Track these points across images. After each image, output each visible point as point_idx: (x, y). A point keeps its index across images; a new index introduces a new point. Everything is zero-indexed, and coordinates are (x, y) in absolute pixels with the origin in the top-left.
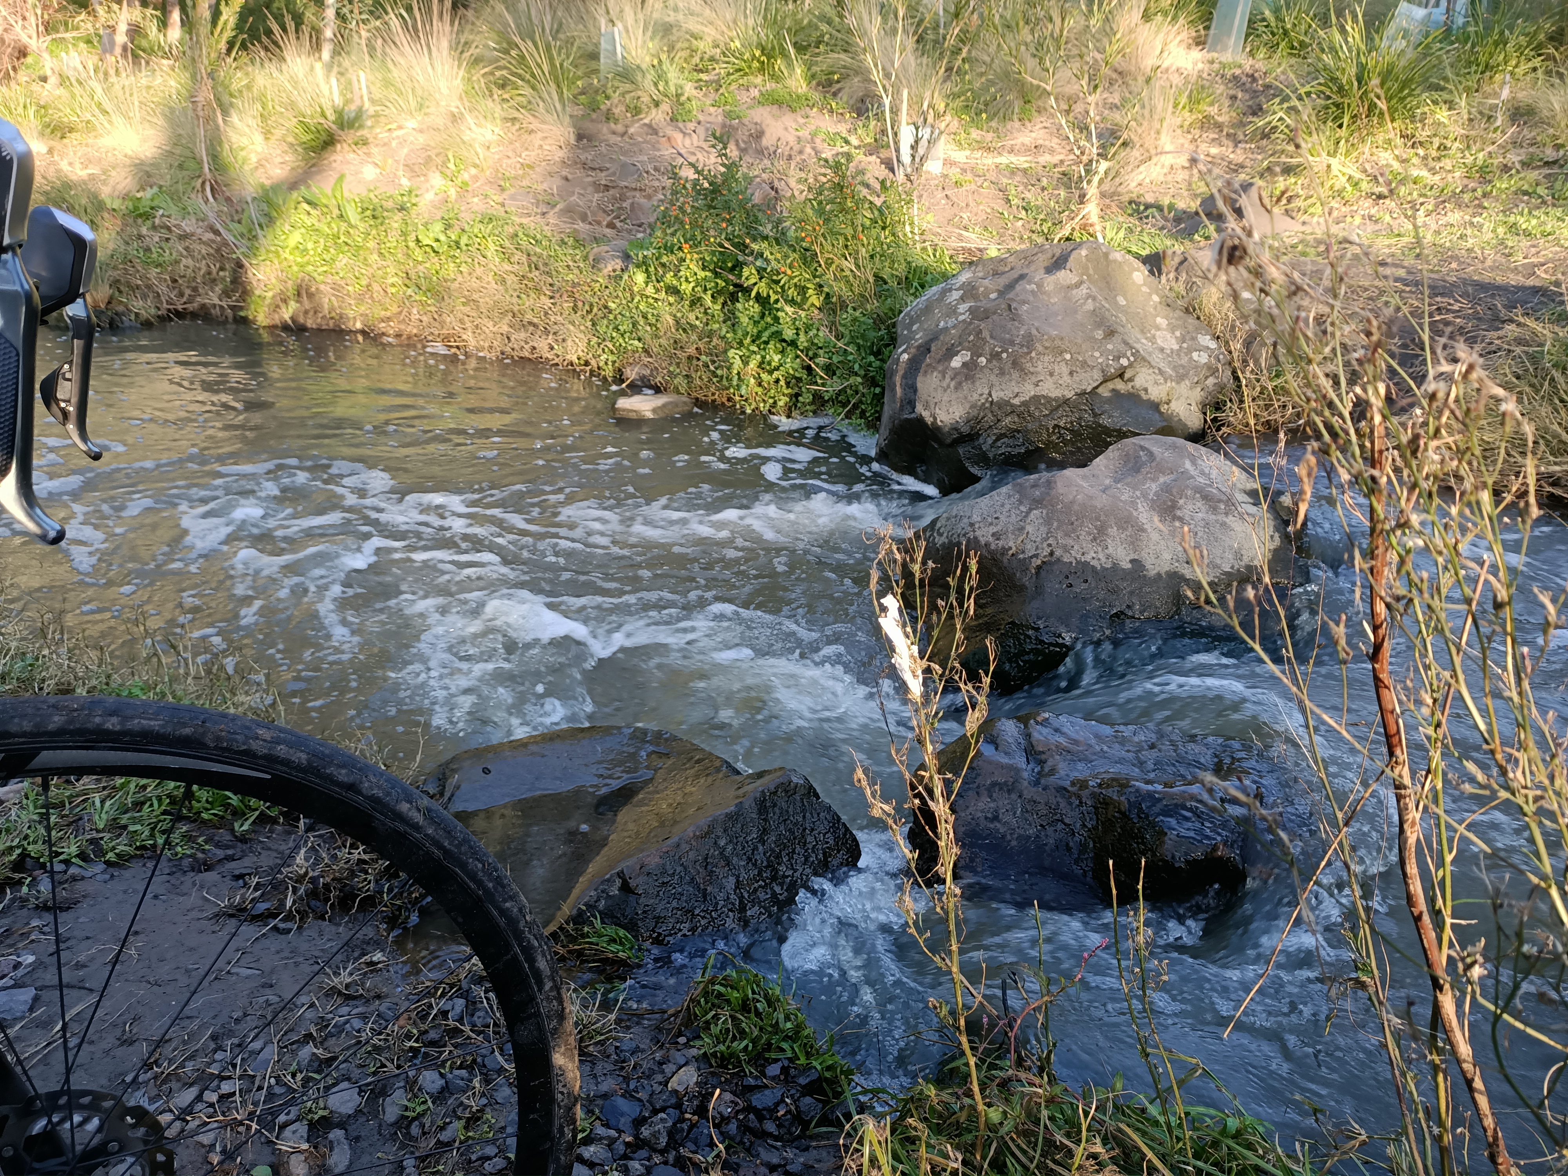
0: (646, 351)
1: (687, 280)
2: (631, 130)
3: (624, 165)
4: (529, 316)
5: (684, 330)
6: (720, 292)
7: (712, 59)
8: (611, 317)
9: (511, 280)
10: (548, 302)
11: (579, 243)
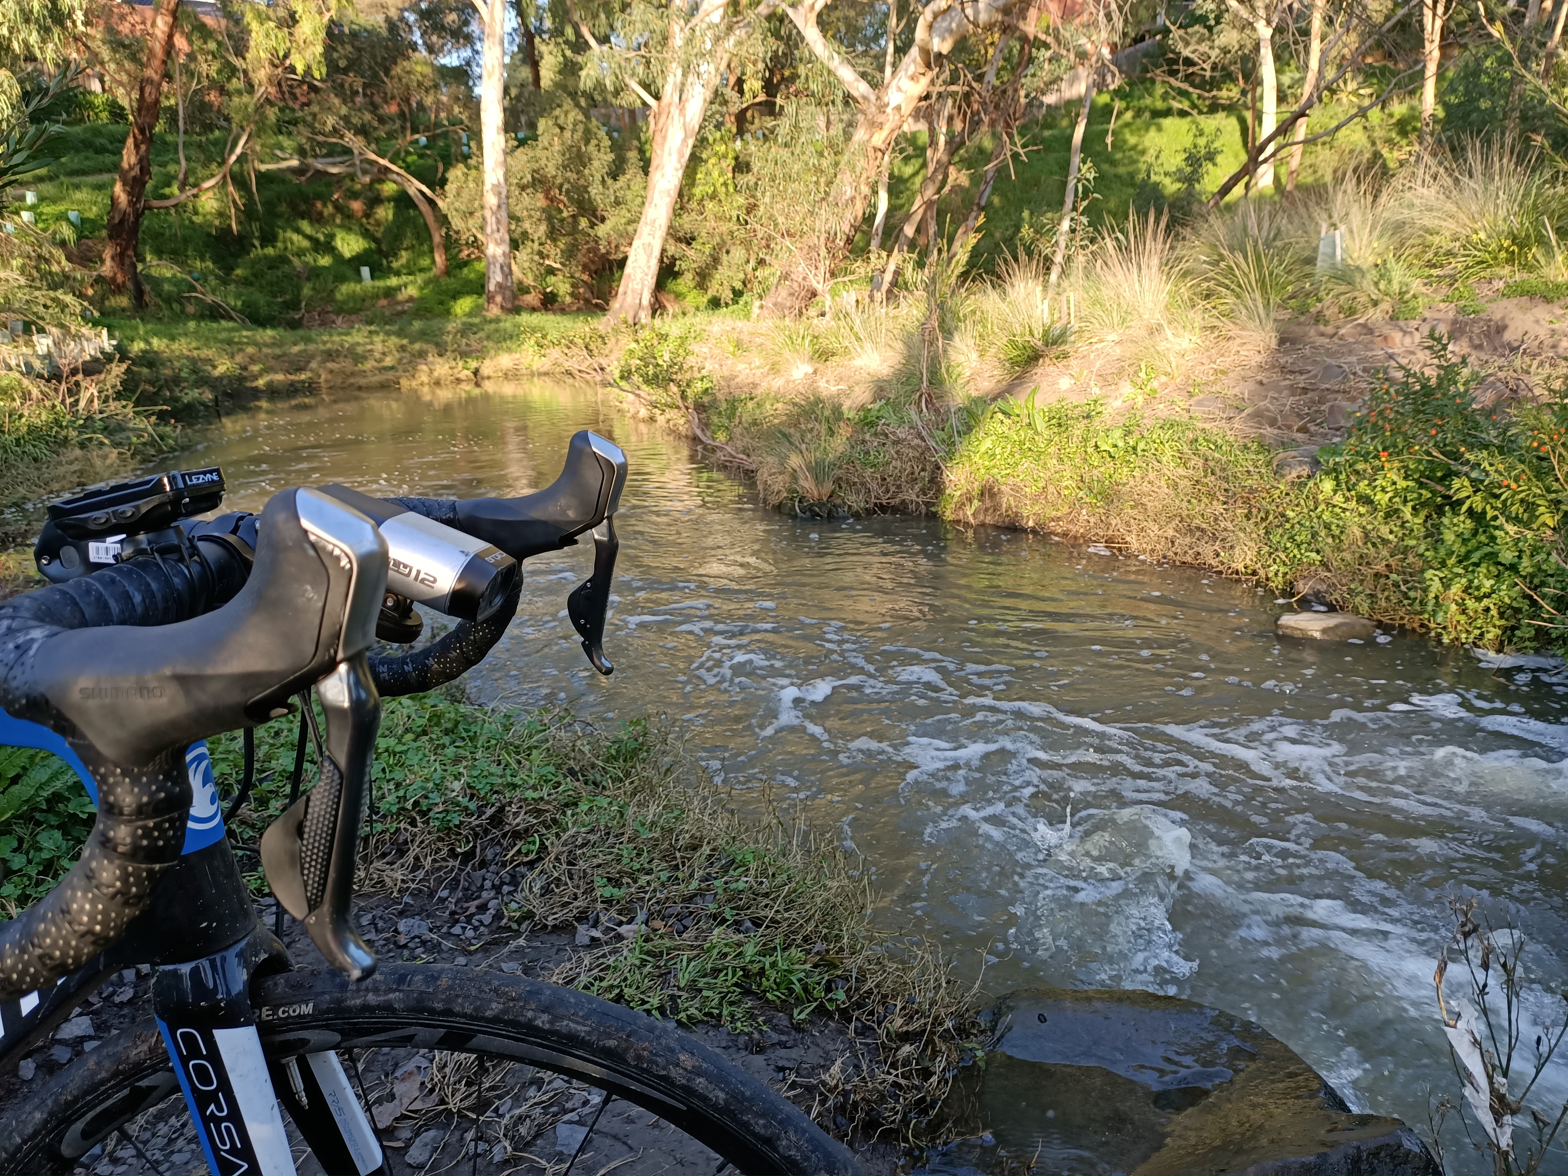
0: (1323, 564)
1: (1383, 490)
2: (1342, 331)
3: (1328, 368)
4: (1197, 522)
5: (1374, 545)
6: (1423, 505)
7: (1449, 253)
8: (1288, 526)
9: (1184, 484)
10: (1219, 508)
11: (1263, 448)
